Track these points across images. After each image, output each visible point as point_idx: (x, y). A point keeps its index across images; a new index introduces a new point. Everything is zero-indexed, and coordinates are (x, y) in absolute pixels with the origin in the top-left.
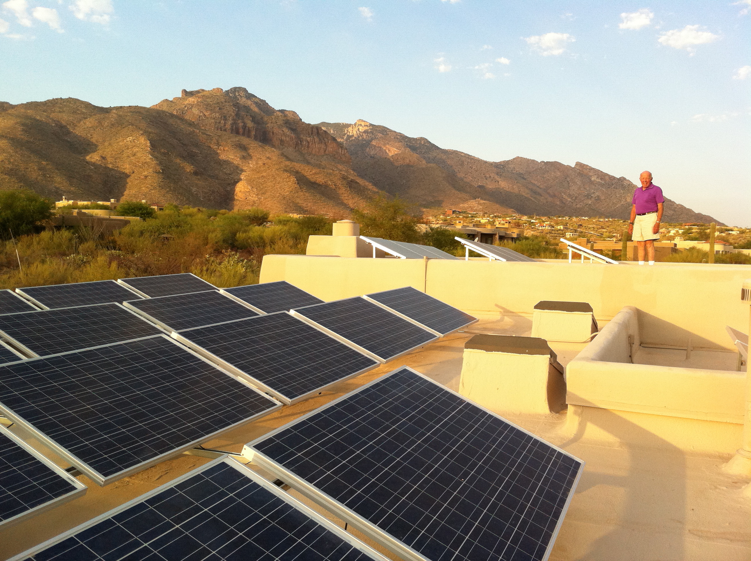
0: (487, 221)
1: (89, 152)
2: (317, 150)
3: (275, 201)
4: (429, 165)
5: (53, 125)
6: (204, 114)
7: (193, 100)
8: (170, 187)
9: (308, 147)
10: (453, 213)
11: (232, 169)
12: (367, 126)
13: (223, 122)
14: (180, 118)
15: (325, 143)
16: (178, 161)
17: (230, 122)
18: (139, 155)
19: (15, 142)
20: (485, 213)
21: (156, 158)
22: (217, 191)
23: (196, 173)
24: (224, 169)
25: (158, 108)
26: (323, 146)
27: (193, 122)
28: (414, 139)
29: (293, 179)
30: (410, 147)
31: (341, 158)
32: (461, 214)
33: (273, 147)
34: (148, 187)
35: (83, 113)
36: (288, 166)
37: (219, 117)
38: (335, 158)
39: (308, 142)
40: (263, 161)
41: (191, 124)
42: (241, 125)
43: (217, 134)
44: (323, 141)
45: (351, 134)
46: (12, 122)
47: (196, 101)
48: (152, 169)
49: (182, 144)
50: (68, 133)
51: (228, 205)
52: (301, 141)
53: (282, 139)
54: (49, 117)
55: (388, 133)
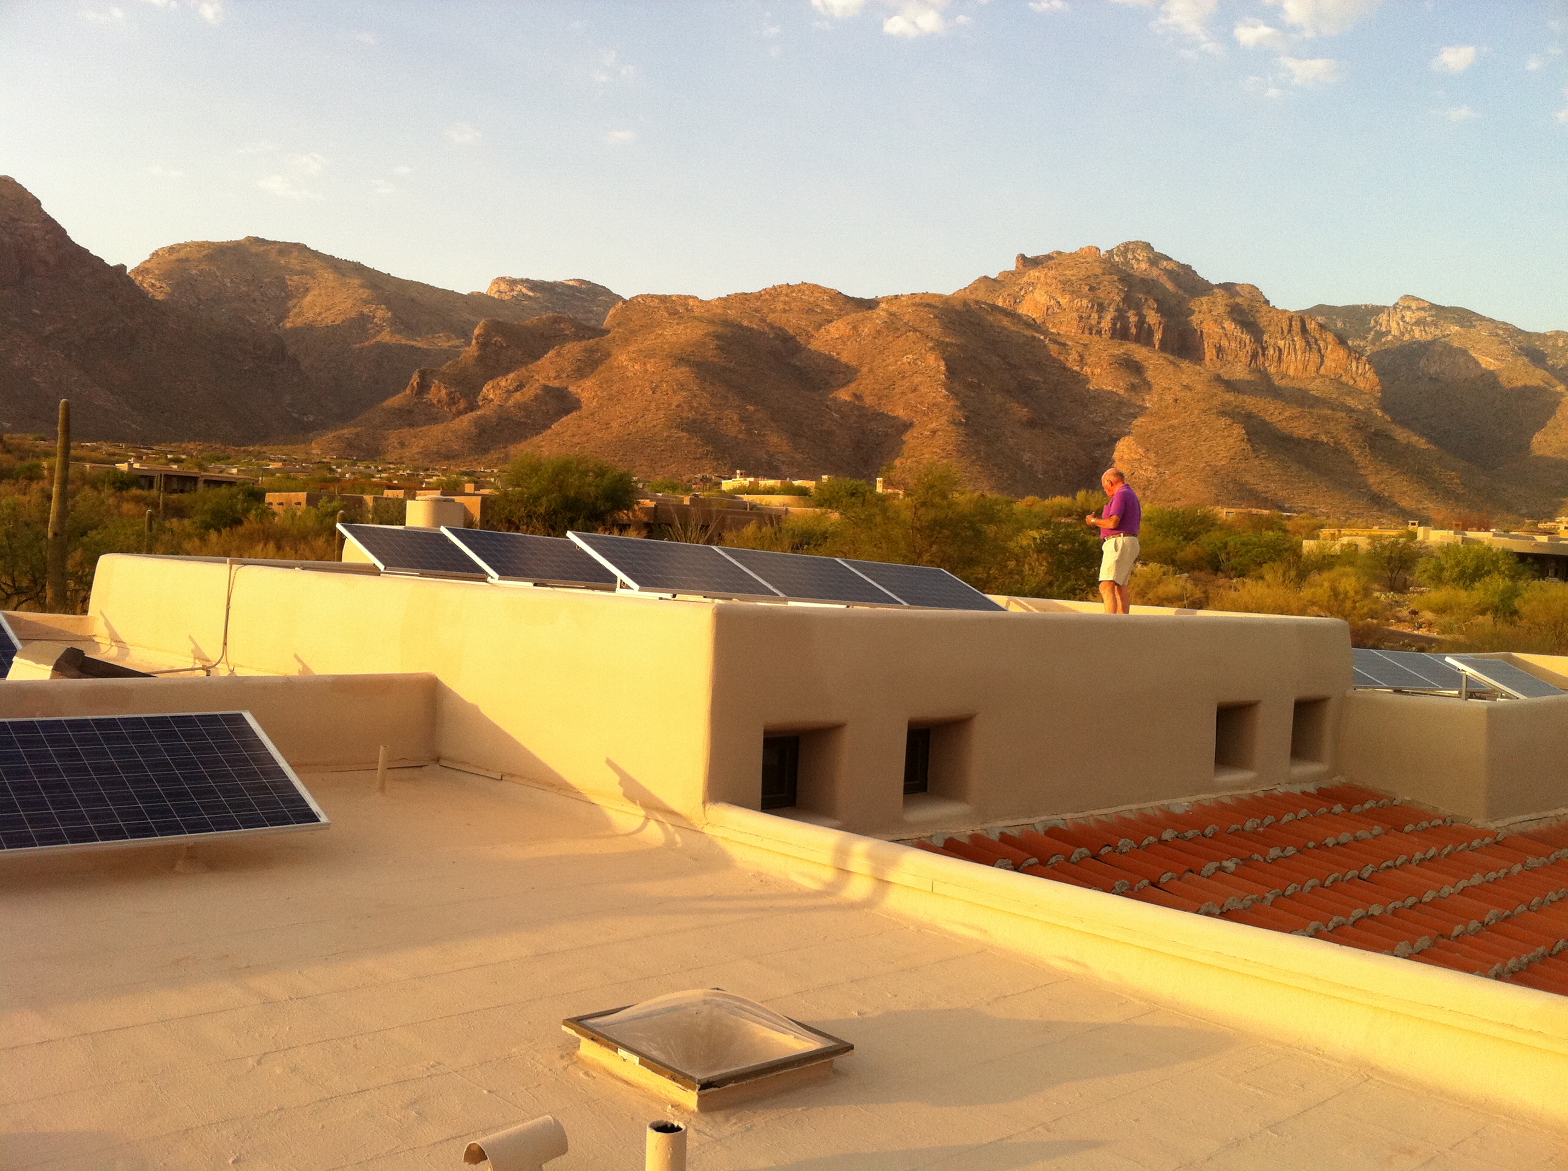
1: (832, 386)
2: (1300, 367)
3: (1194, 480)
5: (771, 336)
6: (1058, 302)
7: (1037, 274)
8: (978, 452)
9: (1280, 360)
11: (1107, 413)
12: (1423, 309)
13: (1095, 316)
14: (1009, 313)
15: (1319, 351)
16: (999, 398)
17: (1109, 317)
18: (923, 389)
19: (702, 369)
21: (956, 394)
22: (1073, 460)
23: (1031, 424)
24: (1091, 413)
25: (967, 295)
26: (1314, 358)
27: (1034, 319)
28: (1538, 335)
29: (1238, 431)
30: (1527, 354)
31: (1355, 382)
33: (1199, 364)
34: (936, 452)
35: (826, 312)
36: (1229, 403)
37: (1087, 307)
38: (1341, 383)
39: (1280, 350)
40: (1176, 395)
41: (1031, 324)
42: (1133, 319)
43: (1082, 342)
44: (1315, 346)
45: (1383, 329)
47: (1043, 275)
48: (946, 417)
49: (1009, 364)
50: (798, 350)
52: (1263, 349)
53: (1220, 346)
54: (765, 321)
55: (1474, 323)
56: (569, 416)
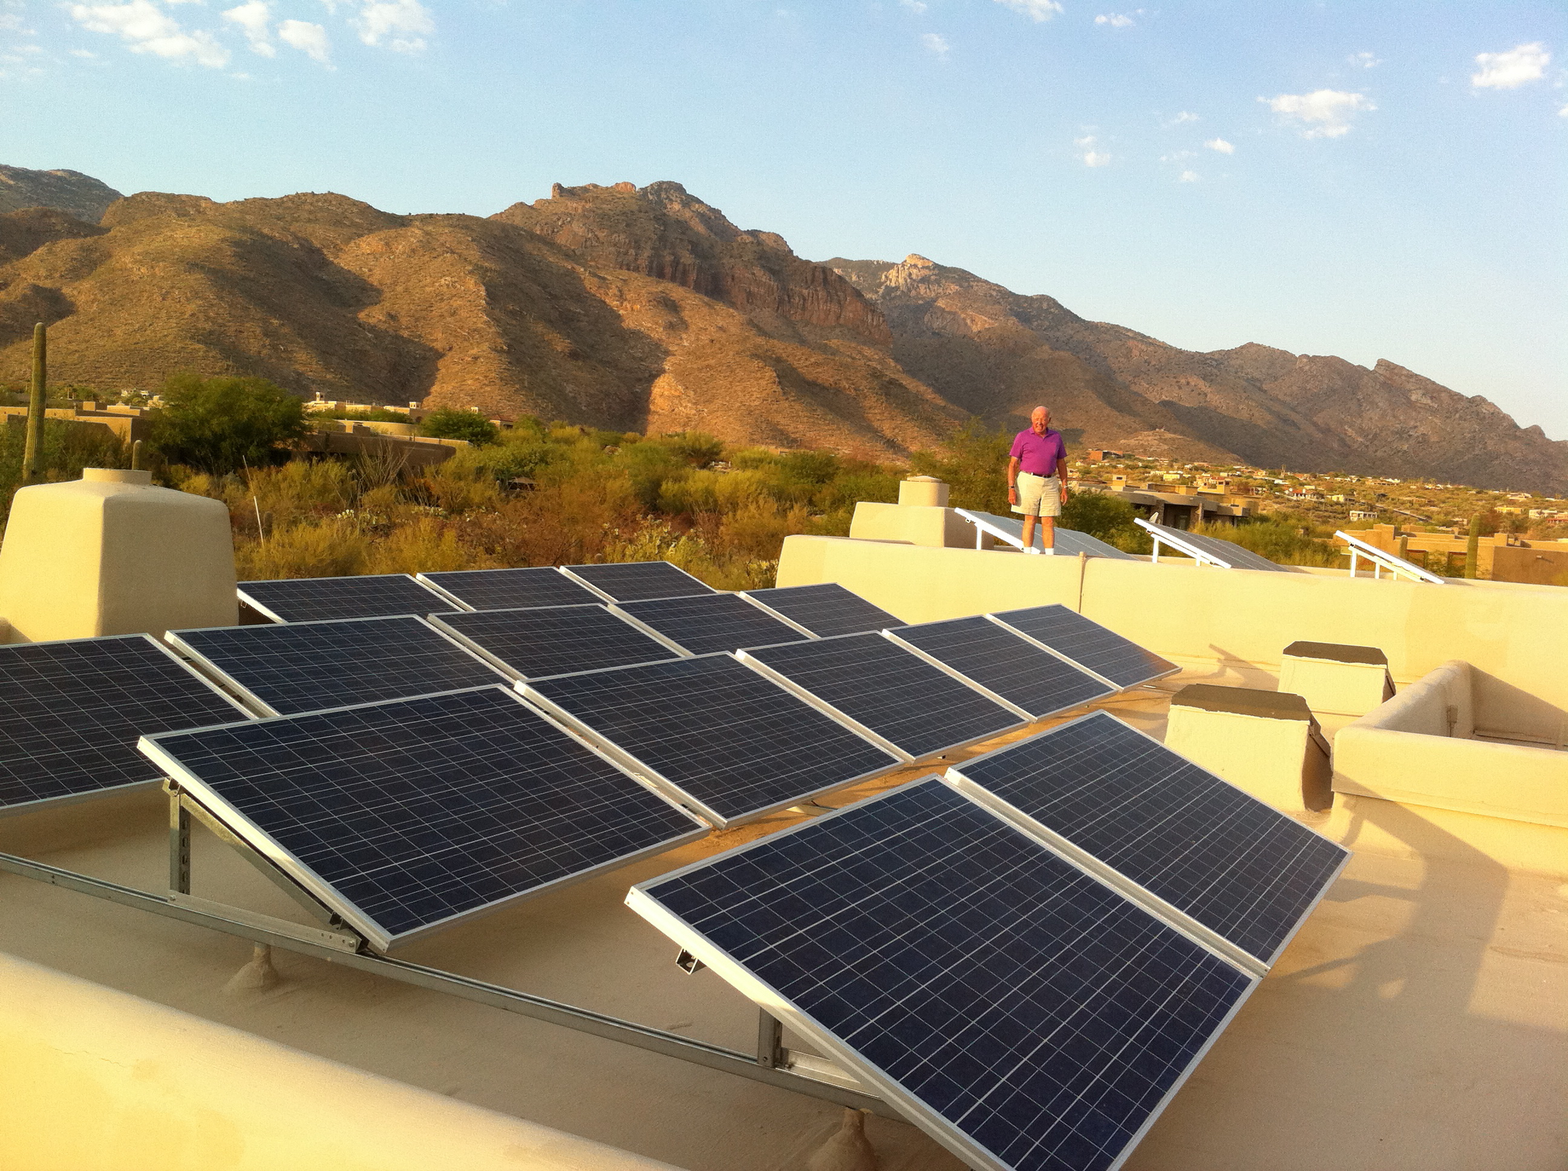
0: (1178, 476)
1: (364, 304)
2: (822, 316)
3: (731, 419)
4: (1057, 354)
5: (296, 246)
6: (596, 236)
7: (575, 205)
8: (522, 381)
9: (804, 309)
10: (1104, 459)
11: (647, 349)
12: (928, 268)
13: (632, 252)
14: (548, 242)
15: (839, 302)
16: (540, 328)
17: (647, 253)
18: (463, 314)
19: (220, 278)
20: (1172, 461)
21: (497, 321)
22: (615, 394)
23: (574, 355)
24: (632, 348)
25: (504, 220)
26: (834, 308)
27: (573, 250)
28: (1026, 297)
29: (770, 373)
30: (1017, 315)
31: (870, 333)
32: (1122, 460)
33: (732, 307)
34: (478, 379)
35: (354, 225)
36: (760, 346)
37: (625, 243)
38: (858, 333)
39: (804, 299)
40: (711, 336)
41: (569, 254)
42: (669, 258)
43: (620, 277)
44: (836, 297)
45: (893, 284)
46: (216, 237)
47: (580, 207)
48: (487, 343)
49: (550, 294)
50: (325, 263)
51: (635, 422)
52: (789, 296)
53: (750, 291)
54: (288, 230)
55: (972, 283)
56: (64, 321)
